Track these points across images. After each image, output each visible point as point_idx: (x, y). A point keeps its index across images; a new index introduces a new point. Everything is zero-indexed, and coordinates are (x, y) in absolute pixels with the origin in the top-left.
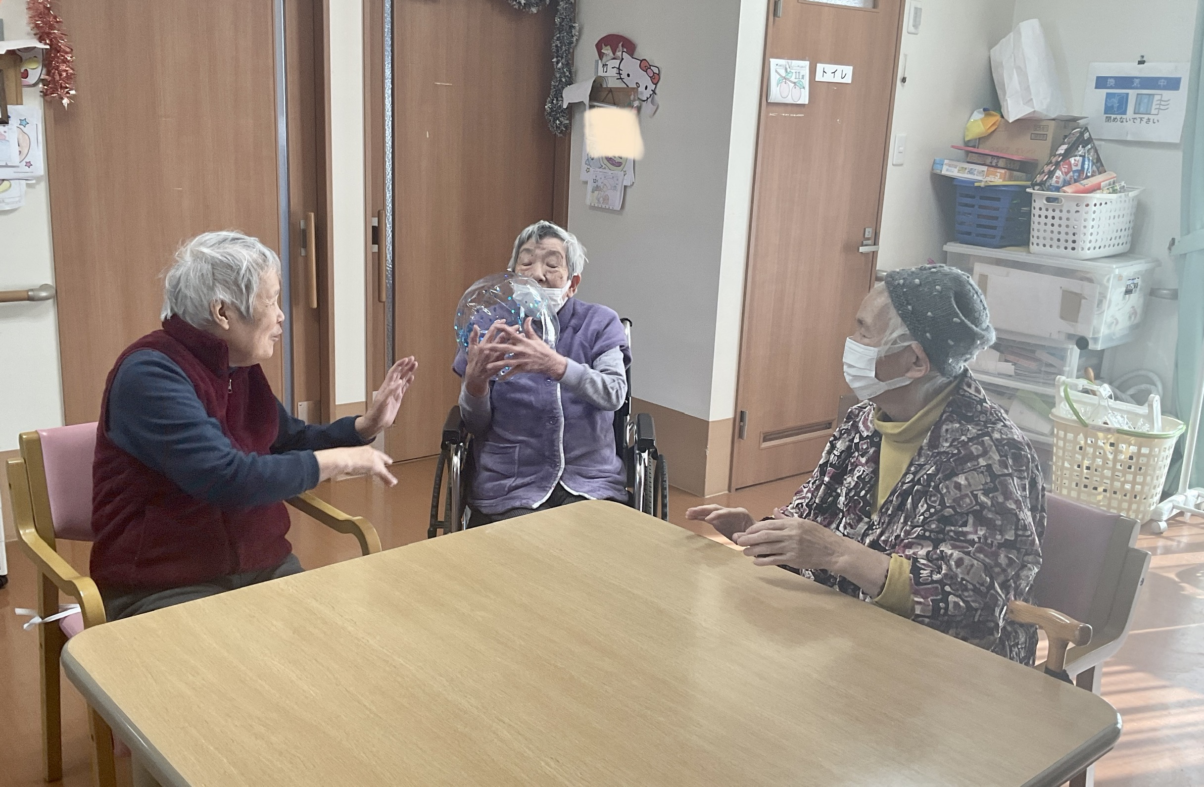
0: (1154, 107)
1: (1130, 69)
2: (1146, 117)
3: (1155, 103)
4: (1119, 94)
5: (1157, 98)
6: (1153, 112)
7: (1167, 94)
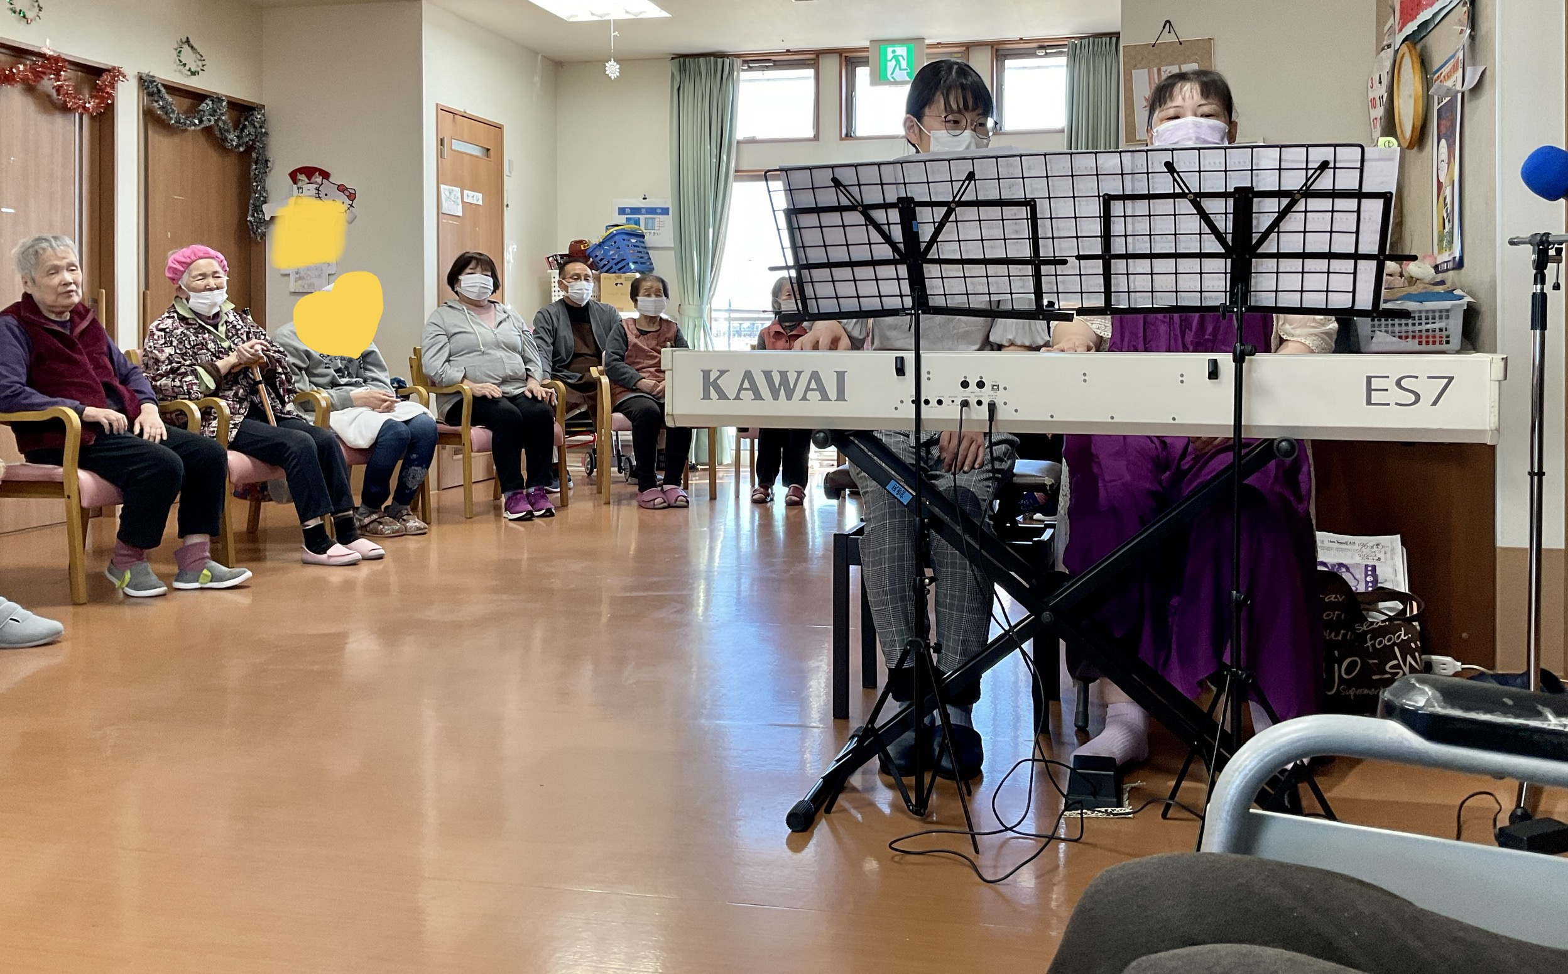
0: (656, 225)
1: (638, 203)
2: (653, 231)
3: (656, 223)
4: (634, 219)
5: (657, 220)
6: (656, 228)
7: (663, 217)
